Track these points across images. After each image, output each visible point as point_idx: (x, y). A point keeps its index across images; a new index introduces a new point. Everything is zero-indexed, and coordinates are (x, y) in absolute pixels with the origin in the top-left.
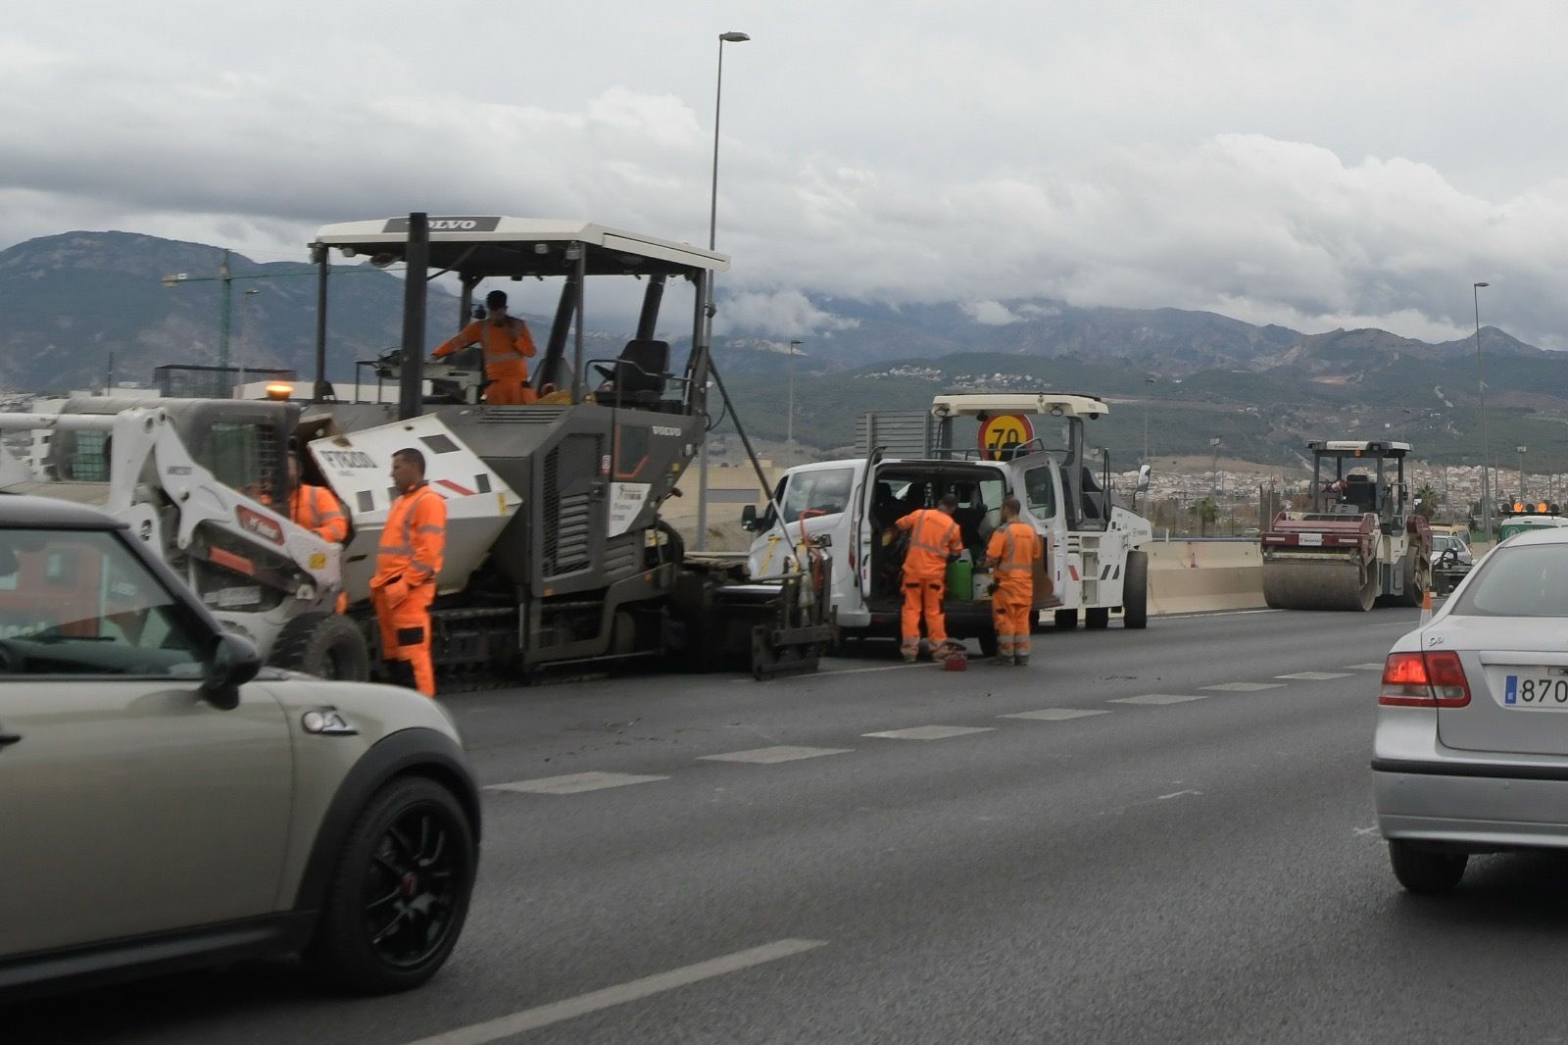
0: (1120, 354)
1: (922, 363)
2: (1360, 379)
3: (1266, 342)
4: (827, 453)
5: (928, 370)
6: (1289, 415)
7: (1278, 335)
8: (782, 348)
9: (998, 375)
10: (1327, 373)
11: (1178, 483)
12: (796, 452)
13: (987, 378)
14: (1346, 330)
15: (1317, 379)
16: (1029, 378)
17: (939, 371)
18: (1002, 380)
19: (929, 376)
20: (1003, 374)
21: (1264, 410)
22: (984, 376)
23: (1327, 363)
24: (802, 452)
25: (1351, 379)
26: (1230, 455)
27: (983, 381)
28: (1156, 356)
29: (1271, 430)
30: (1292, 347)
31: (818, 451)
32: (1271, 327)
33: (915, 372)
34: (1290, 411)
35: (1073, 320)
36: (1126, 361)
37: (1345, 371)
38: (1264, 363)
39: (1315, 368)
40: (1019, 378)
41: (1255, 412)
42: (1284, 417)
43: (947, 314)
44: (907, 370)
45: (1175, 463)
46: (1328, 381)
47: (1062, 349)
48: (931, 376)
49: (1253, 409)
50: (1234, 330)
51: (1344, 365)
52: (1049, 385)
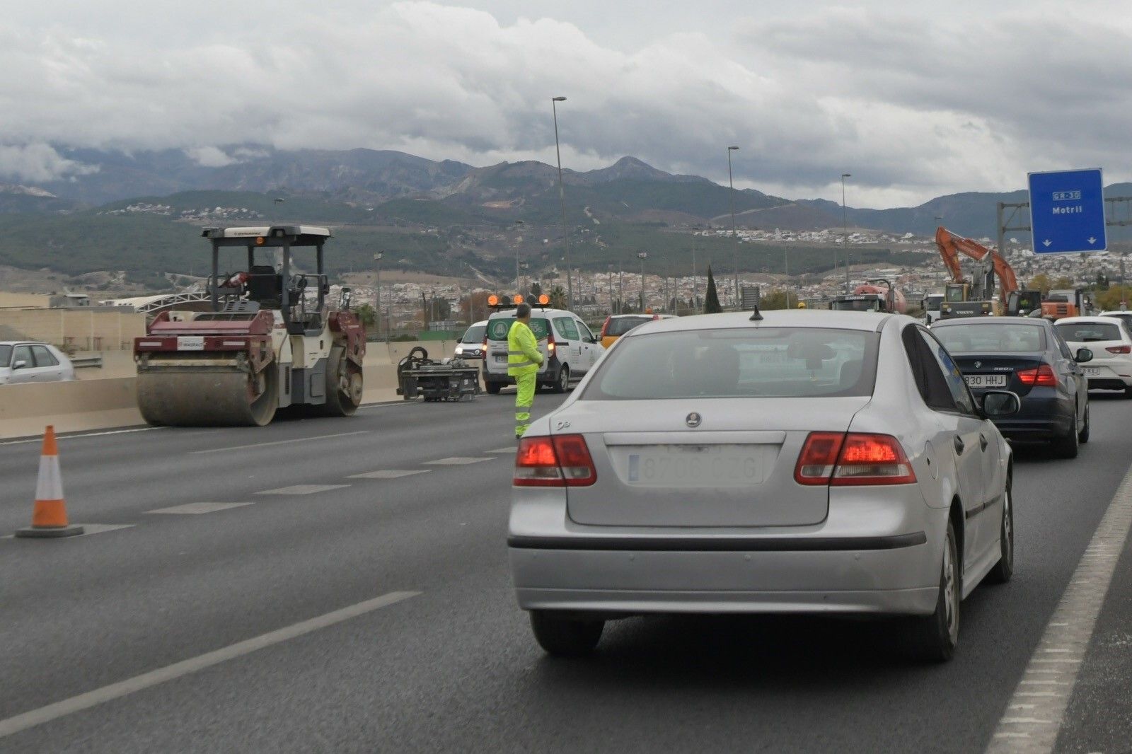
0: (322, 188)
1: (153, 201)
2: (522, 203)
3: (443, 175)
4: (75, 278)
5: (159, 206)
6: (464, 234)
7: (453, 170)
8: (33, 191)
9: (218, 208)
10: (494, 198)
11: (372, 293)
12: (49, 278)
13: (210, 211)
14: (510, 163)
15: (487, 204)
16: (245, 210)
17: (168, 207)
18: (222, 213)
19: (160, 211)
20: (222, 207)
21: (443, 231)
22: (207, 209)
23: (494, 190)
24: (53, 278)
25: (515, 203)
26: (414, 269)
27: (206, 214)
28: (351, 188)
29: (449, 247)
30: (465, 178)
31: (67, 277)
32: (447, 162)
33: (148, 208)
34: (464, 231)
35: (281, 161)
36: (326, 194)
37: (510, 197)
38: (443, 192)
39: (484, 195)
40: (236, 211)
41: (435, 233)
42: (459, 236)
43: (173, 158)
44: (142, 207)
45: (369, 277)
46: (496, 206)
47: (272, 185)
48: (162, 211)
49: (433, 231)
50: (416, 165)
51: (508, 192)
52: (262, 216)
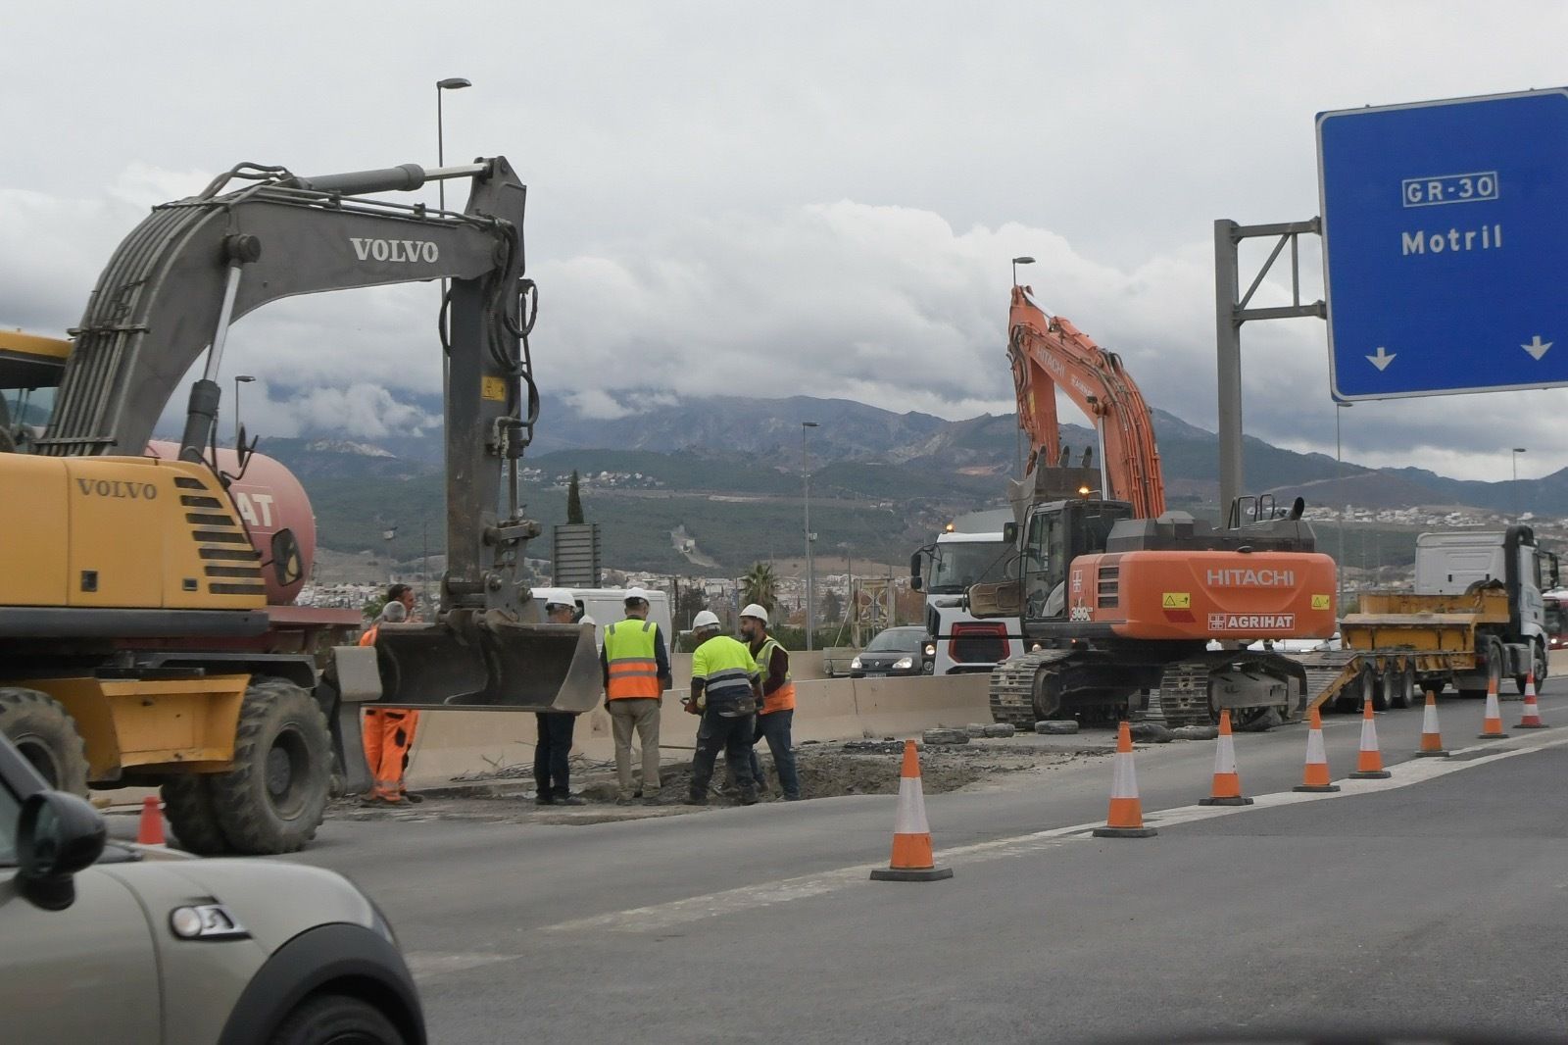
0: (747, 448)
2: (1008, 469)
3: (908, 431)
4: (404, 564)
5: (527, 469)
6: (928, 510)
7: (919, 424)
8: (365, 449)
9: (604, 473)
10: (972, 463)
11: (796, 588)
12: (370, 564)
13: (593, 477)
14: (993, 415)
15: (962, 471)
16: (638, 476)
17: (539, 471)
18: (609, 479)
19: (527, 477)
20: (609, 472)
21: (900, 505)
22: (590, 475)
23: (972, 452)
24: (375, 564)
25: (999, 469)
26: (857, 556)
27: (588, 480)
28: (783, 448)
29: (906, 527)
30: (934, 435)
31: (395, 563)
32: (912, 413)
34: (928, 506)
35: (694, 413)
36: (750, 456)
37: (993, 461)
38: (903, 454)
39: (958, 458)
40: (628, 477)
41: (890, 507)
42: (921, 512)
45: (795, 566)
46: (974, 473)
47: (681, 443)
48: (530, 476)
49: (887, 505)
50: (871, 419)
51: (992, 454)
52: (661, 483)
